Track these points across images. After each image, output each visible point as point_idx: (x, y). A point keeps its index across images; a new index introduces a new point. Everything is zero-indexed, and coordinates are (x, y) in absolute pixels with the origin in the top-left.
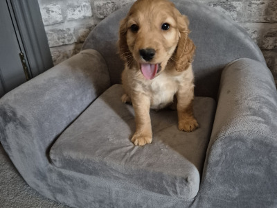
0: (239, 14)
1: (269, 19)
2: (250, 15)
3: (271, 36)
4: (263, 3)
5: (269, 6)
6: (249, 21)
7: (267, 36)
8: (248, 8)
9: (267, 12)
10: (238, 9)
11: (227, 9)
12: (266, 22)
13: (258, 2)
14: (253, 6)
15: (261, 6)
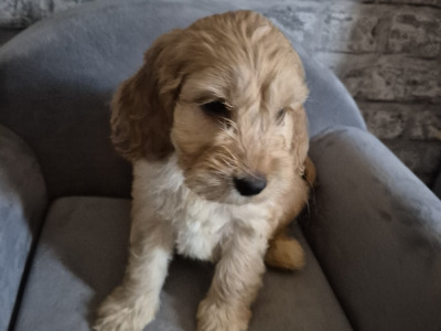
0: (307, 35)
1: (356, 47)
2: (326, 40)
3: (355, 76)
4: (349, 19)
5: (359, 25)
6: (323, 50)
7: (348, 76)
8: (324, 25)
9: (354, 36)
10: (307, 26)
11: (286, 24)
12: (352, 52)
13: (342, 16)
14: (334, 22)
15: (346, 24)
